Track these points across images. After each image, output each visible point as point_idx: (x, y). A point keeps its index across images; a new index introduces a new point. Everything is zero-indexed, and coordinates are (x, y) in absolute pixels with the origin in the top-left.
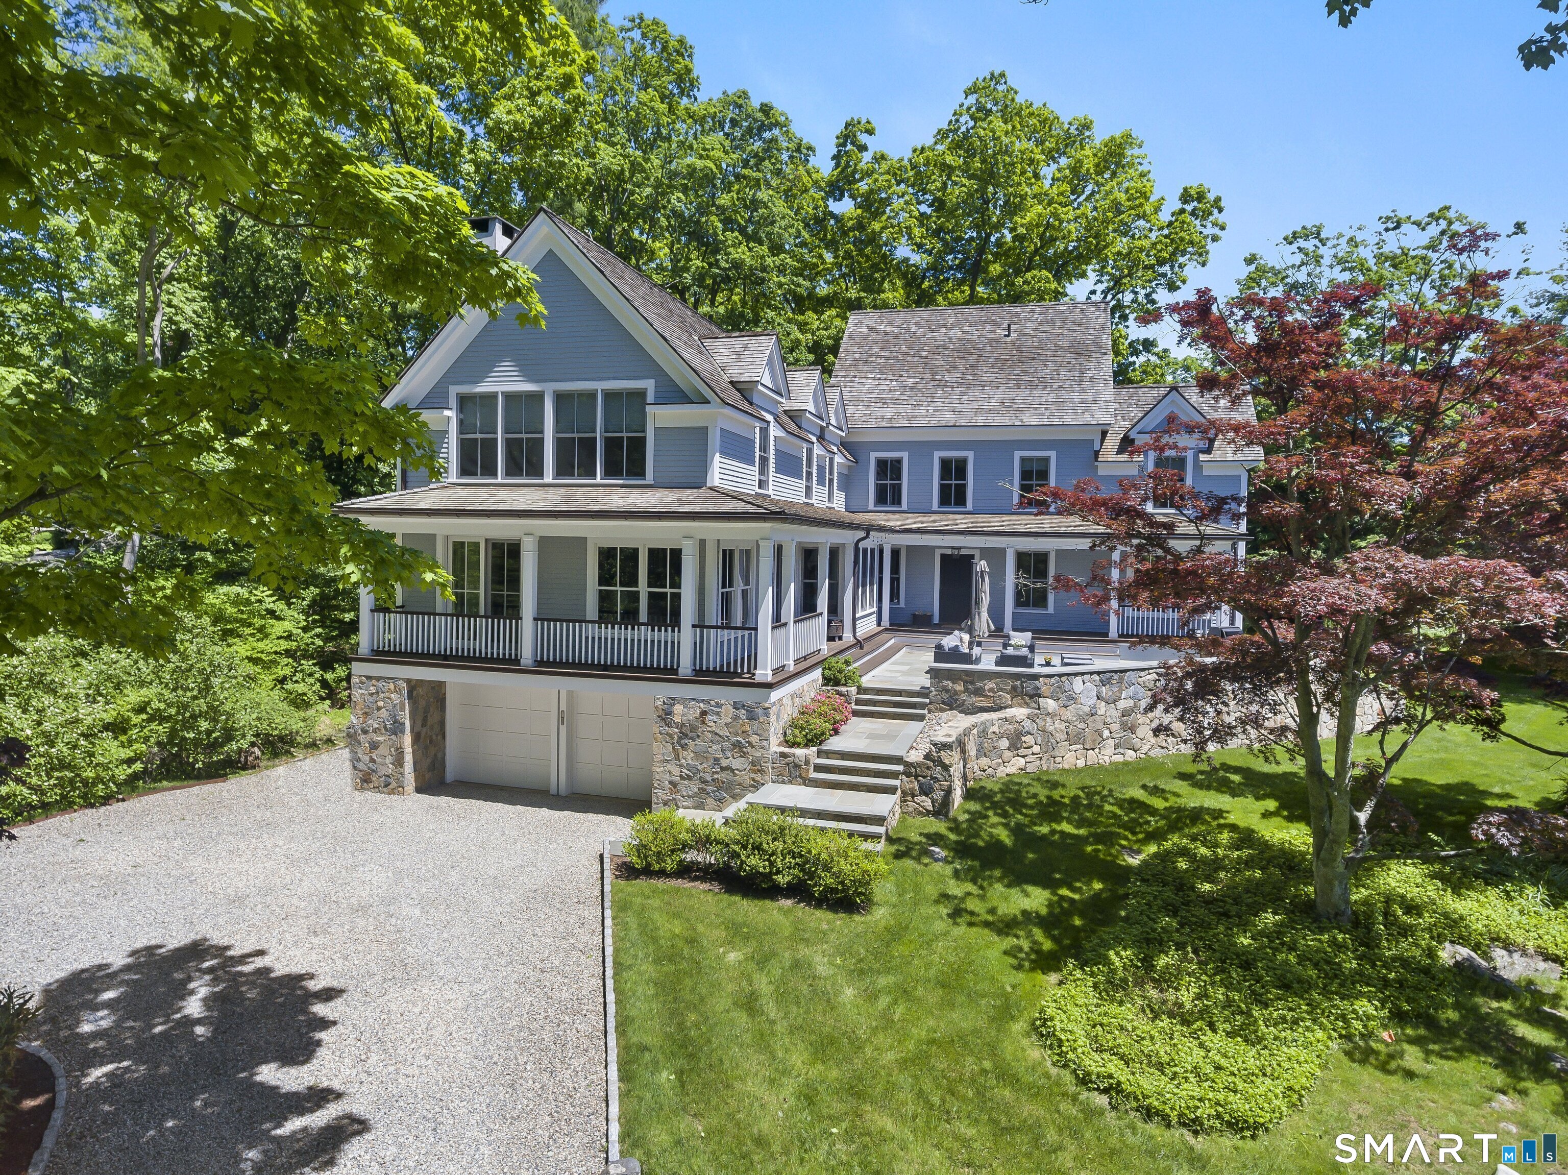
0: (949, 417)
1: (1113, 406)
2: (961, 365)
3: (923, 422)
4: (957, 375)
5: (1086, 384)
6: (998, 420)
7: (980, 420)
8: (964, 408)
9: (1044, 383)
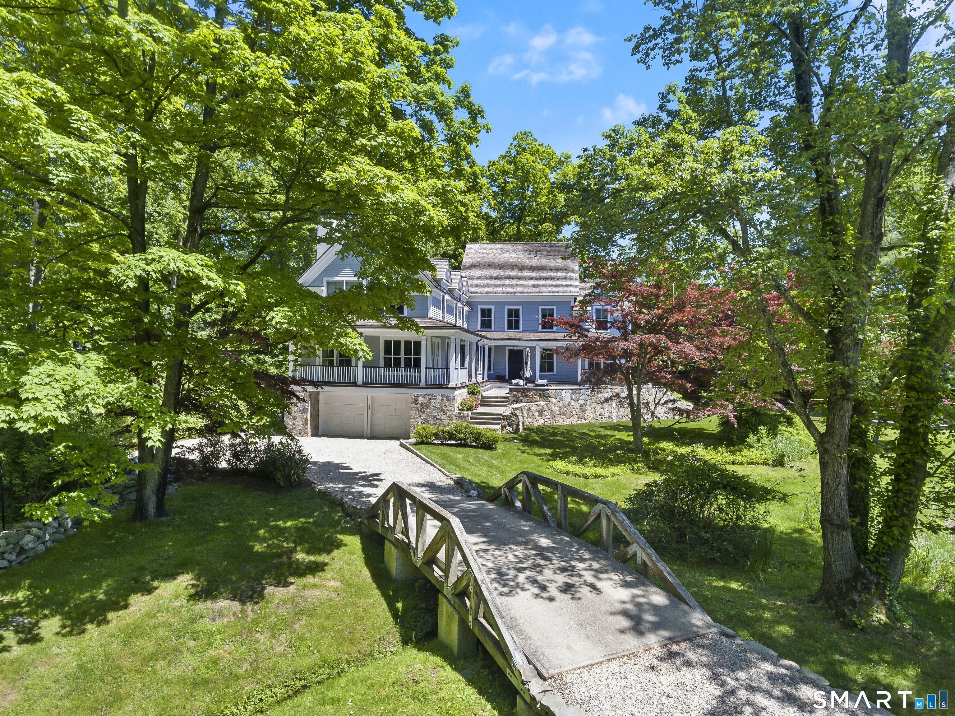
0: (511, 291)
1: (578, 288)
2: (516, 268)
3: (501, 293)
4: (514, 273)
5: (568, 278)
6: (533, 293)
7: (525, 293)
8: (519, 287)
9: (551, 277)
